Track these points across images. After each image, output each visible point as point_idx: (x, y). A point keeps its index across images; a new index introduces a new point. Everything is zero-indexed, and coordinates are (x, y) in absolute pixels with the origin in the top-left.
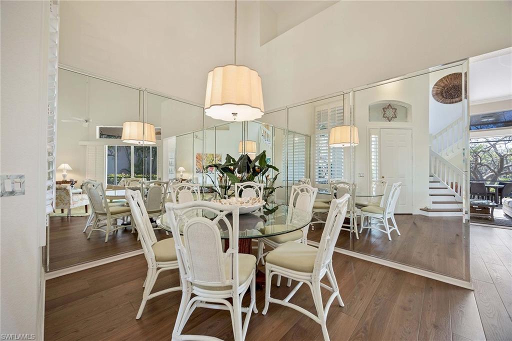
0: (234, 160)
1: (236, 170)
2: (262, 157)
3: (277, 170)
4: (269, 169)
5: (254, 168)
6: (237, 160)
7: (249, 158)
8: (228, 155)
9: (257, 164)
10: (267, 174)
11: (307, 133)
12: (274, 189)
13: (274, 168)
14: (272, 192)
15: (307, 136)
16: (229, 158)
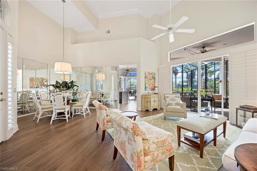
0: (59, 83)
1: (61, 87)
2: (72, 82)
3: (78, 87)
4: (75, 86)
5: (68, 86)
6: (61, 83)
7: (66, 83)
8: (56, 81)
9: (70, 84)
10: (74, 88)
11: (91, 73)
12: (76, 93)
13: (77, 86)
14: (76, 94)
15: (91, 74)
16: (57, 82)
